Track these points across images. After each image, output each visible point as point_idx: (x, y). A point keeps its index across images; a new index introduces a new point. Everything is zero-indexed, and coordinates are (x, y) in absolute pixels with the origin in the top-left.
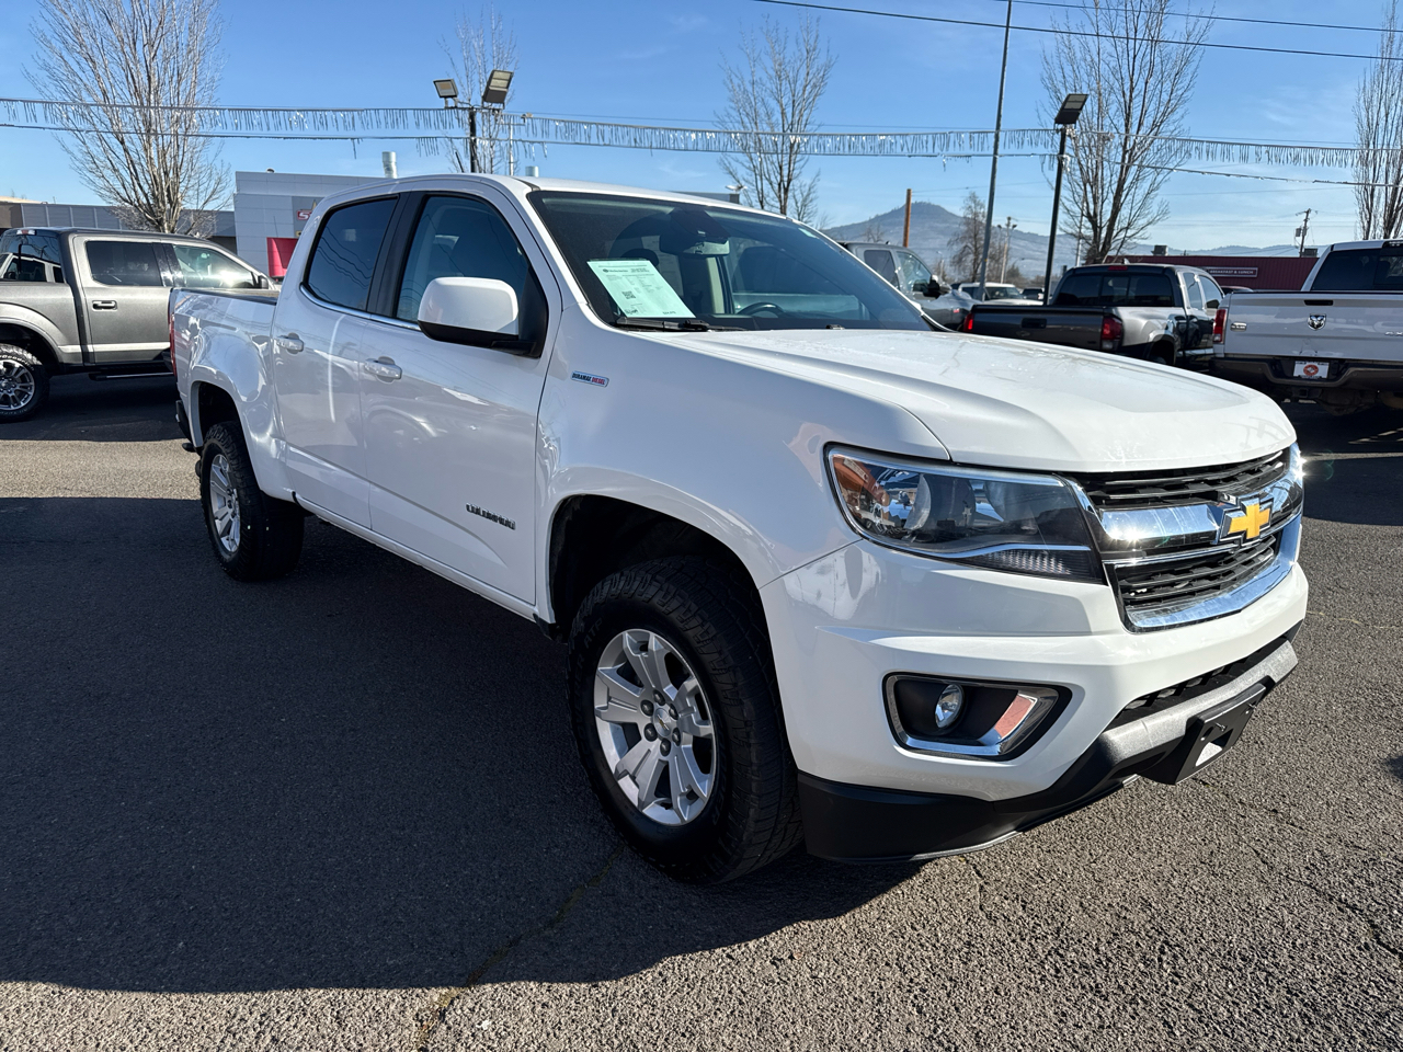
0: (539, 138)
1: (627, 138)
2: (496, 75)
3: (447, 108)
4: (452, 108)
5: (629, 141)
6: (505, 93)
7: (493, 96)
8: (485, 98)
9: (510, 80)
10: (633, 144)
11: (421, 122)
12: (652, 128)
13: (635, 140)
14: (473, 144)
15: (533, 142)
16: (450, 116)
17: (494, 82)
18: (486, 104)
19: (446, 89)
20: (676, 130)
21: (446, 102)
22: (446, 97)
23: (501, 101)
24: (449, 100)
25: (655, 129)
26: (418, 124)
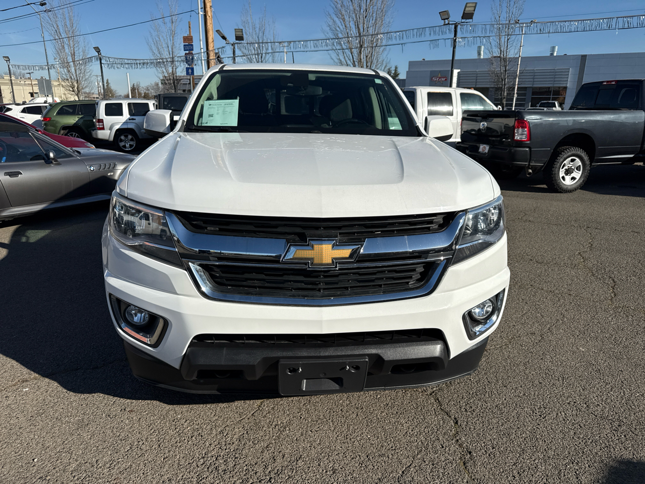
0: (488, 35)
1: (536, 29)
2: (468, 5)
3: (445, 25)
4: (447, 24)
5: (537, 31)
6: (473, 13)
7: (467, 16)
8: (463, 18)
9: (475, 7)
10: (539, 32)
11: (432, 33)
12: (551, 22)
13: (540, 30)
14: (455, 41)
15: (485, 37)
16: (446, 28)
17: (467, 9)
18: (463, 21)
19: (445, 15)
20: (565, 21)
21: (445, 22)
22: (444, 19)
23: (471, 18)
24: (446, 20)
25: (553, 22)
26: (430, 34)
